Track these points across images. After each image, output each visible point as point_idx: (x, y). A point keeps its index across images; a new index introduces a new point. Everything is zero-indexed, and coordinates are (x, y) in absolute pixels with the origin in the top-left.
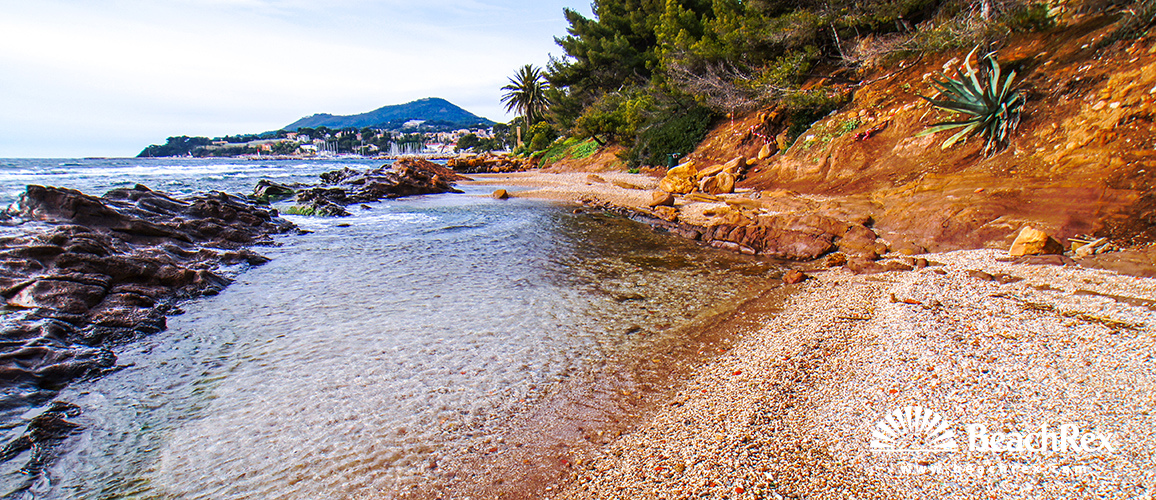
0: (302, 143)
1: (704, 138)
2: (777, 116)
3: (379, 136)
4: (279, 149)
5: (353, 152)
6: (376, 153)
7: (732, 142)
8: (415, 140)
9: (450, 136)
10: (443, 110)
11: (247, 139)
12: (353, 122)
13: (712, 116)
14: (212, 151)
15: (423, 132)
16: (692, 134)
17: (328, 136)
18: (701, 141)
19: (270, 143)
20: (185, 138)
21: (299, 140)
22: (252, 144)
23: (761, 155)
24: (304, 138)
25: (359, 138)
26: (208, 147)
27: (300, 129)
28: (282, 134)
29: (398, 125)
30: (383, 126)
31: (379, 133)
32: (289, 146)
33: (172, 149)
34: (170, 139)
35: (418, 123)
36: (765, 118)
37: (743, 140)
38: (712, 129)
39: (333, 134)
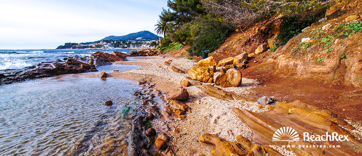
0: (104, 44)
1: (224, 42)
2: (266, 29)
3: (127, 42)
4: (97, 46)
5: (119, 47)
6: (126, 47)
7: (239, 44)
8: (138, 44)
9: (149, 42)
10: (148, 34)
11: (88, 43)
12: (121, 38)
13: (229, 31)
14: (78, 47)
15: (142, 41)
16: (218, 40)
17: (112, 42)
18: (222, 43)
19: (95, 45)
20: (70, 43)
21: (103, 43)
22: (89, 45)
23: (257, 51)
24: (105, 43)
25: (121, 43)
26: (77, 46)
27: (104, 40)
28: (99, 42)
29: (134, 39)
30: (130, 39)
31: (128, 41)
32: (100, 45)
33: (66, 46)
34: (66, 44)
35: (140, 38)
36: (259, 30)
37: (246, 43)
38: (228, 37)
39: (114, 42)
